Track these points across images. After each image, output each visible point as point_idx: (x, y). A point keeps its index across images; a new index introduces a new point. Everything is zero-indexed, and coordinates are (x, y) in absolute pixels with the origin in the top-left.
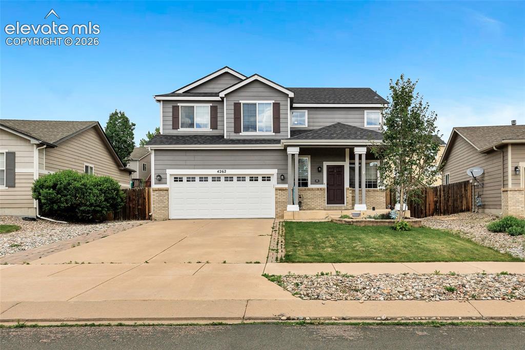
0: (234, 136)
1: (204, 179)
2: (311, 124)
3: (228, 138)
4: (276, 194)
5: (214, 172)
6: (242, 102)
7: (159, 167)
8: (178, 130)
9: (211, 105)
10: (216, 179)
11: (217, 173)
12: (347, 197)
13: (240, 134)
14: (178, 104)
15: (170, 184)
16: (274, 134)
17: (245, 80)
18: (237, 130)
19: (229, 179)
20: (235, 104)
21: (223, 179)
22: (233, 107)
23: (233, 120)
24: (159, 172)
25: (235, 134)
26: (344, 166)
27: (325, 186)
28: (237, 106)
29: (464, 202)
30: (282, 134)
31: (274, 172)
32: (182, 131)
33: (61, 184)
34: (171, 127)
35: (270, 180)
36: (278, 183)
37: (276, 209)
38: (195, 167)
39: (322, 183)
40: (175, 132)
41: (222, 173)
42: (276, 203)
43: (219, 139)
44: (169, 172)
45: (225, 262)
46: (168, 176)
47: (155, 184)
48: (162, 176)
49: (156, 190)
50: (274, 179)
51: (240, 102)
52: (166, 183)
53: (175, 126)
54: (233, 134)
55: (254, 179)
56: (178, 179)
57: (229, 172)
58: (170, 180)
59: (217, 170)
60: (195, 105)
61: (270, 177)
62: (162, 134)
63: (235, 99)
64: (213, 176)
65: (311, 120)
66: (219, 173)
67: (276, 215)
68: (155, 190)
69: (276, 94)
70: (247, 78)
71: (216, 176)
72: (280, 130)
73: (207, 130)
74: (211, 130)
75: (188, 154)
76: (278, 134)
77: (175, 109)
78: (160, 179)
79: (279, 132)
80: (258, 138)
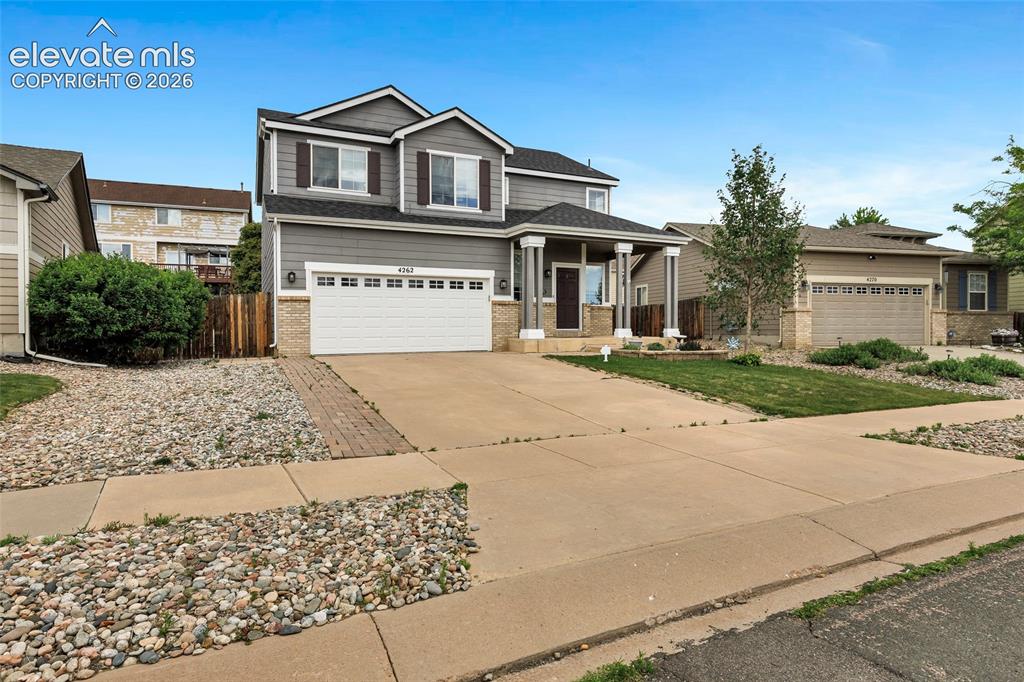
0: (417, 210)
1: (373, 282)
2: (514, 200)
3: (408, 211)
4: (493, 312)
5: (393, 270)
6: (430, 151)
7: (290, 256)
8: (308, 189)
9: (370, 149)
10: (393, 283)
11: (399, 273)
12: (583, 318)
13: (428, 207)
14: (309, 141)
15: (311, 289)
16: (481, 211)
17: (429, 118)
18: (423, 200)
19: (417, 283)
20: (418, 152)
21: (405, 283)
22: (415, 159)
23: (415, 183)
24: (292, 266)
25: (418, 207)
26: (578, 270)
27: (553, 300)
28: (423, 158)
29: (696, 326)
30: (492, 213)
31: (490, 274)
32: (316, 191)
33: (116, 283)
34: (294, 182)
35: (481, 288)
36: (495, 294)
37: (494, 335)
38: (359, 260)
39: (550, 296)
40: (301, 193)
41: (406, 273)
42: (494, 326)
43: (391, 212)
44: (311, 267)
45: (725, 422)
46: (309, 275)
47: (282, 288)
48: (298, 274)
49: (287, 301)
50: (489, 288)
51: (428, 151)
52: (304, 288)
53: (303, 182)
54: (415, 206)
55: (457, 284)
56: (326, 281)
57: (419, 271)
58: (311, 281)
59: (399, 267)
60: (341, 147)
61: (481, 283)
62: (275, 193)
63: (420, 145)
64: (390, 278)
65: (514, 194)
66: (401, 273)
67: (494, 345)
68: (282, 301)
69: (485, 146)
70: (433, 116)
71: (395, 278)
72: (489, 205)
73: (362, 194)
74: (369, 195)
75: (345, 235)
76: (488, 213)
77: (303, 151)
78: (292, 279)
79: (489, 210)
80: (456, 216)
